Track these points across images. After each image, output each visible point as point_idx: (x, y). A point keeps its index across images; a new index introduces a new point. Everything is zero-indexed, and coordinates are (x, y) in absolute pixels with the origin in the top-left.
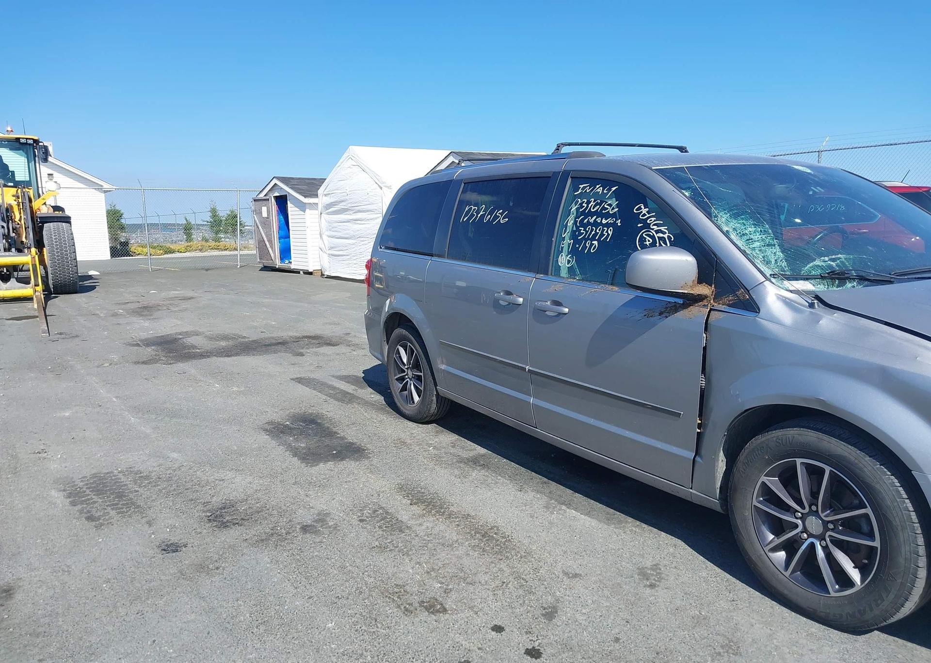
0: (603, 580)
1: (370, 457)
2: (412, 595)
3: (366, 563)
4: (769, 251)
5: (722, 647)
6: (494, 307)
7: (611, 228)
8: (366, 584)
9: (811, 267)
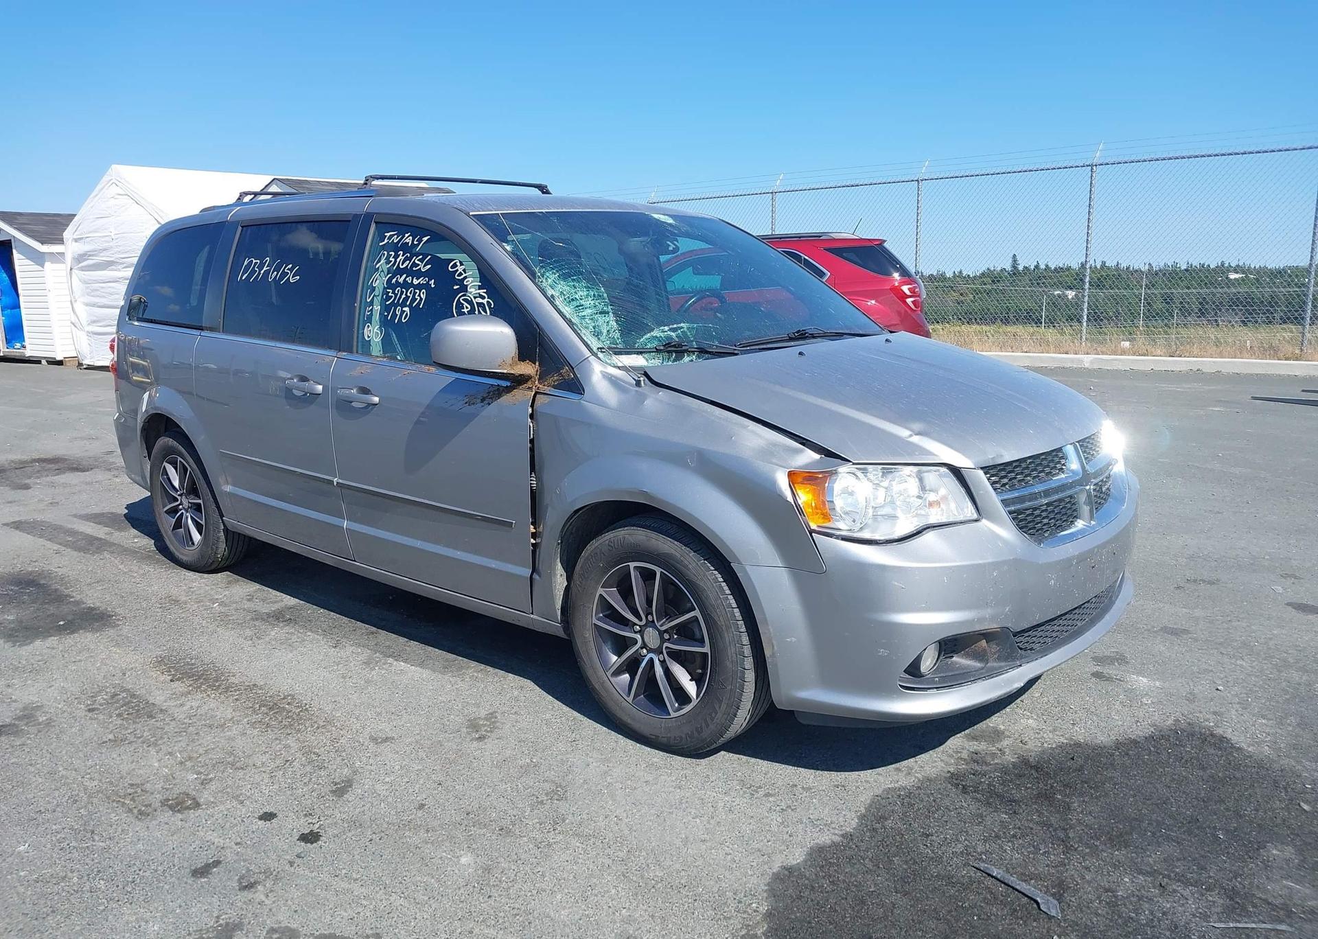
0: (421, 740)
1: (119, 625)
2: (152, 793)
3: (90, 763)
4: (601, 319)
5: (547, 794)
6: (286, 398)
7: (424, 290)
8: (85, 789)
9: (646, 340)
